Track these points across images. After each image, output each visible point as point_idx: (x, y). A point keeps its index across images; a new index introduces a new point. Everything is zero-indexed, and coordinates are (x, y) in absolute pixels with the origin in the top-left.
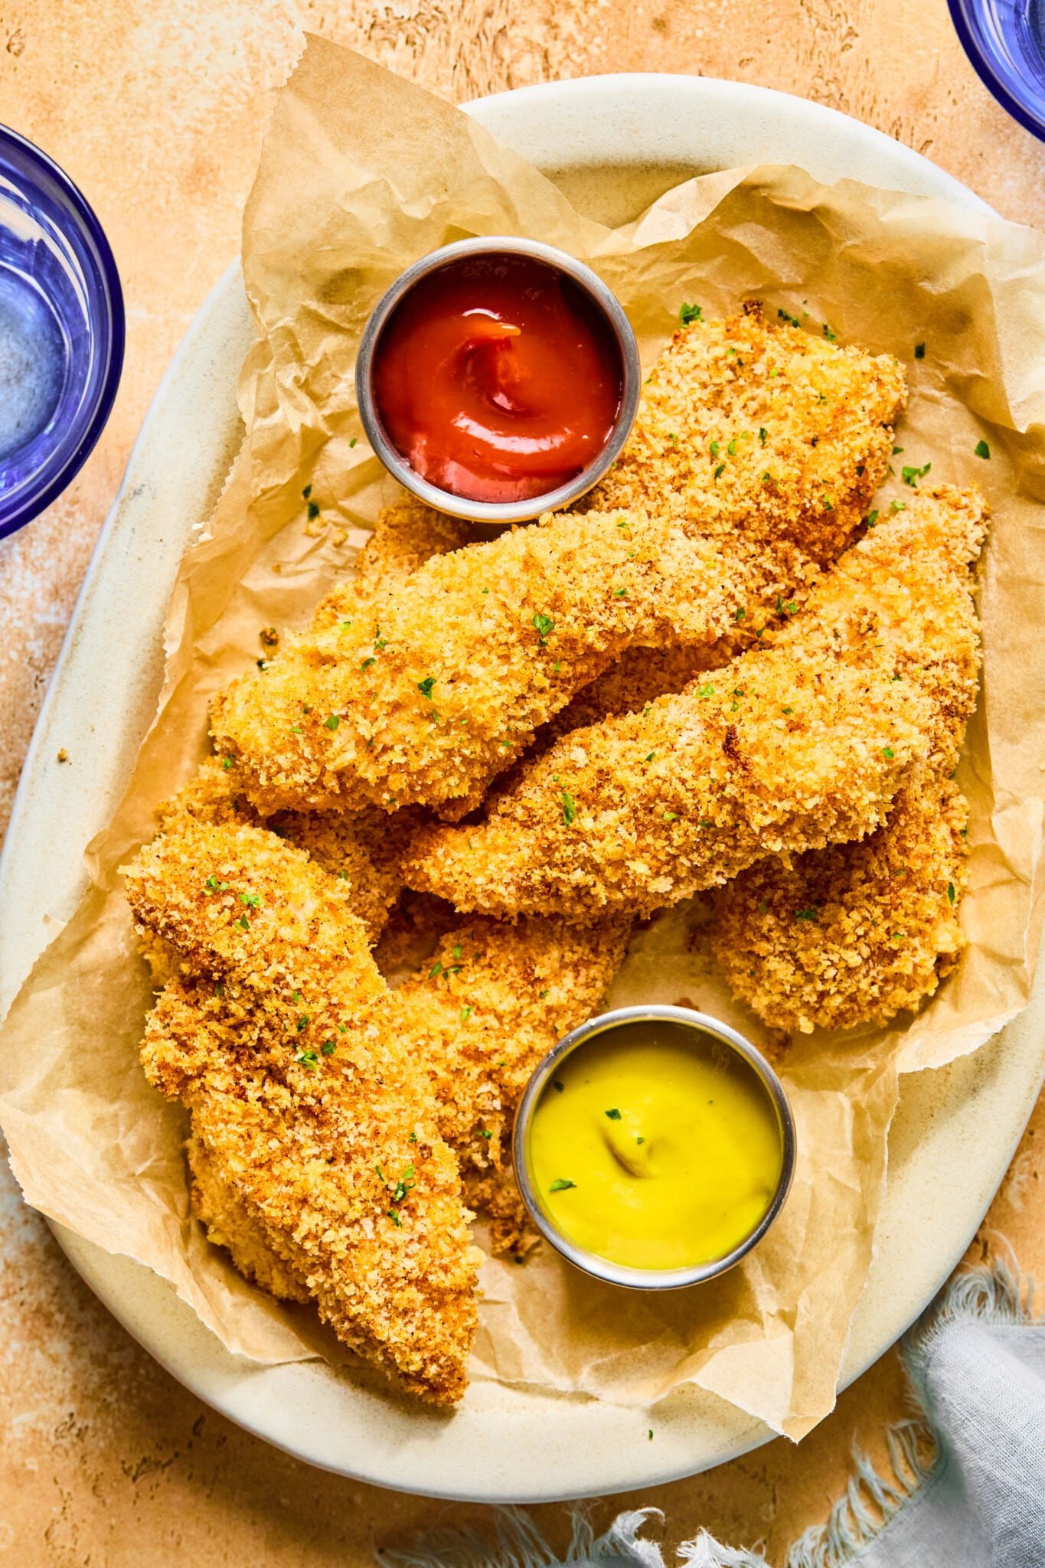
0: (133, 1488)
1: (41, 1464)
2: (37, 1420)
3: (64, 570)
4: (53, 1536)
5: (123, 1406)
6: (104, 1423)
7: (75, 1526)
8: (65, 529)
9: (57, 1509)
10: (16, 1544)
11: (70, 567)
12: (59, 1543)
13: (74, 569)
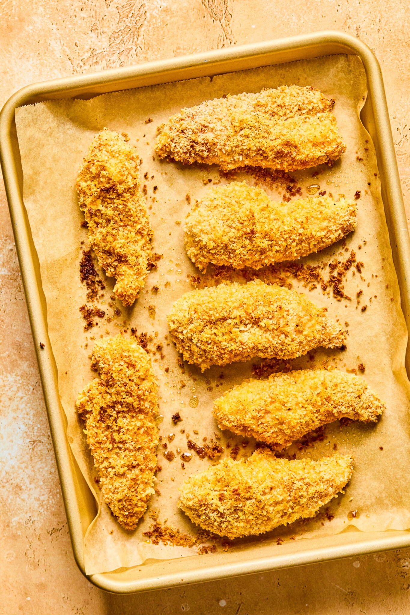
0: (50, 538)
1: (22, 532)
2: (20, 519)
3: (5, 257)
4: (27, 554)
5: (46, 513)
6: (40, 518)
7: (34, 551)
8: (5, 245)
9: (28, 546)
10: (16, 557)
11: (7, 256)
12: (29, 556)
13: (9, 257)
